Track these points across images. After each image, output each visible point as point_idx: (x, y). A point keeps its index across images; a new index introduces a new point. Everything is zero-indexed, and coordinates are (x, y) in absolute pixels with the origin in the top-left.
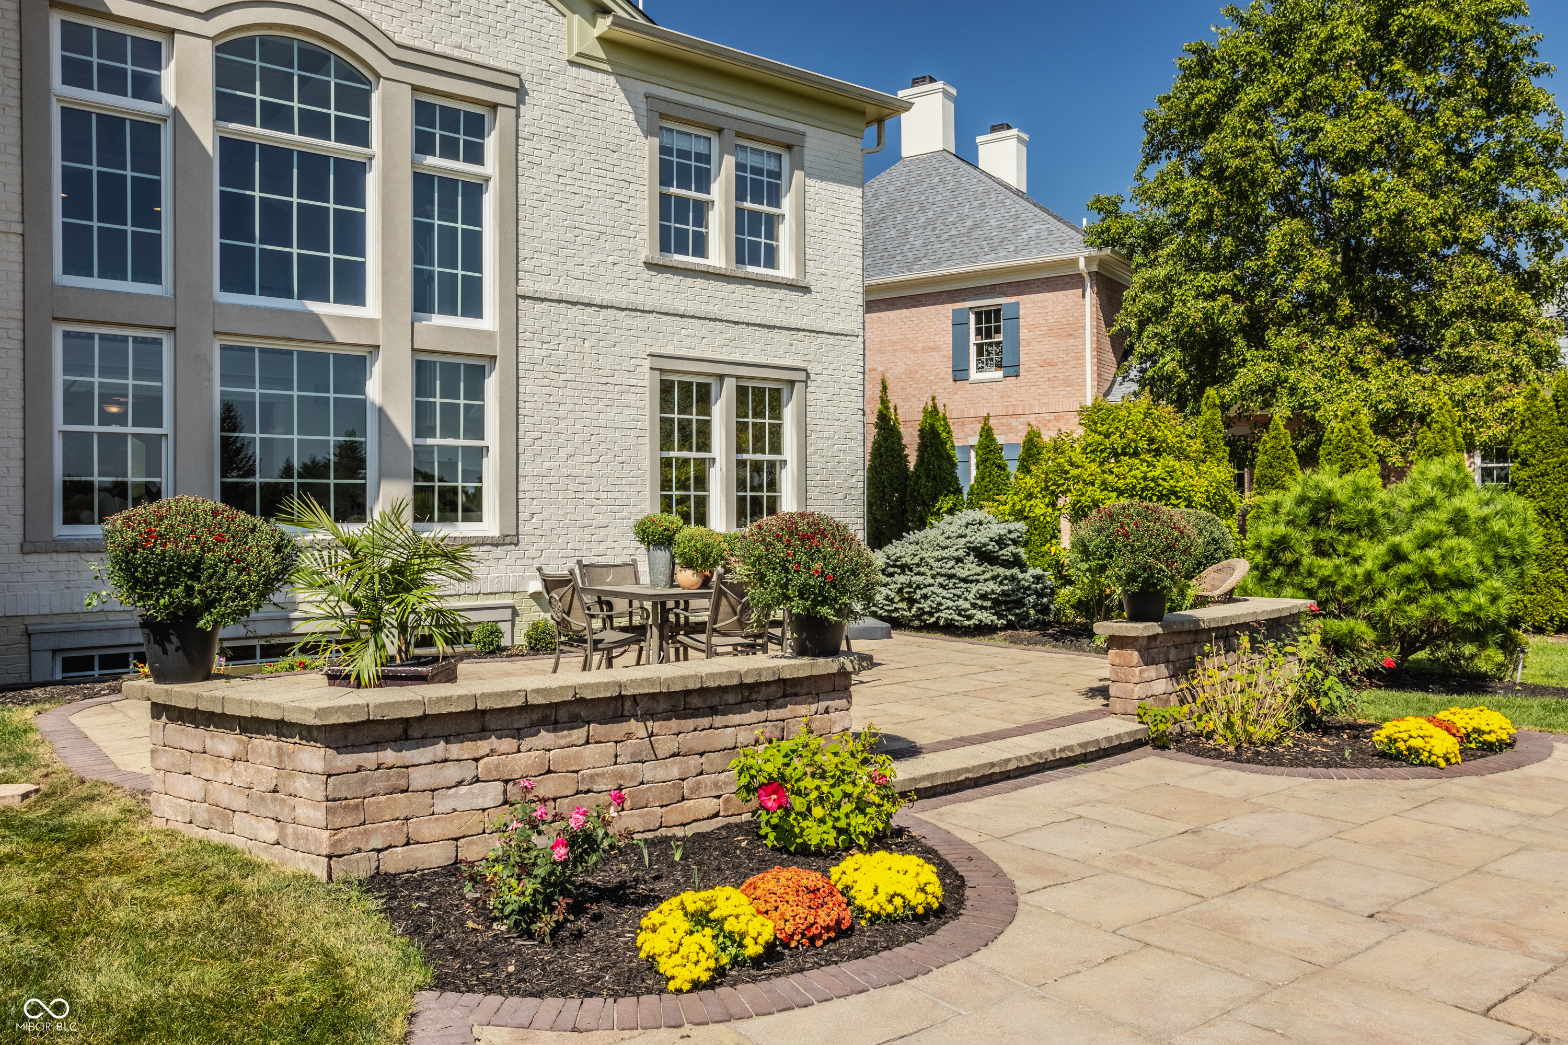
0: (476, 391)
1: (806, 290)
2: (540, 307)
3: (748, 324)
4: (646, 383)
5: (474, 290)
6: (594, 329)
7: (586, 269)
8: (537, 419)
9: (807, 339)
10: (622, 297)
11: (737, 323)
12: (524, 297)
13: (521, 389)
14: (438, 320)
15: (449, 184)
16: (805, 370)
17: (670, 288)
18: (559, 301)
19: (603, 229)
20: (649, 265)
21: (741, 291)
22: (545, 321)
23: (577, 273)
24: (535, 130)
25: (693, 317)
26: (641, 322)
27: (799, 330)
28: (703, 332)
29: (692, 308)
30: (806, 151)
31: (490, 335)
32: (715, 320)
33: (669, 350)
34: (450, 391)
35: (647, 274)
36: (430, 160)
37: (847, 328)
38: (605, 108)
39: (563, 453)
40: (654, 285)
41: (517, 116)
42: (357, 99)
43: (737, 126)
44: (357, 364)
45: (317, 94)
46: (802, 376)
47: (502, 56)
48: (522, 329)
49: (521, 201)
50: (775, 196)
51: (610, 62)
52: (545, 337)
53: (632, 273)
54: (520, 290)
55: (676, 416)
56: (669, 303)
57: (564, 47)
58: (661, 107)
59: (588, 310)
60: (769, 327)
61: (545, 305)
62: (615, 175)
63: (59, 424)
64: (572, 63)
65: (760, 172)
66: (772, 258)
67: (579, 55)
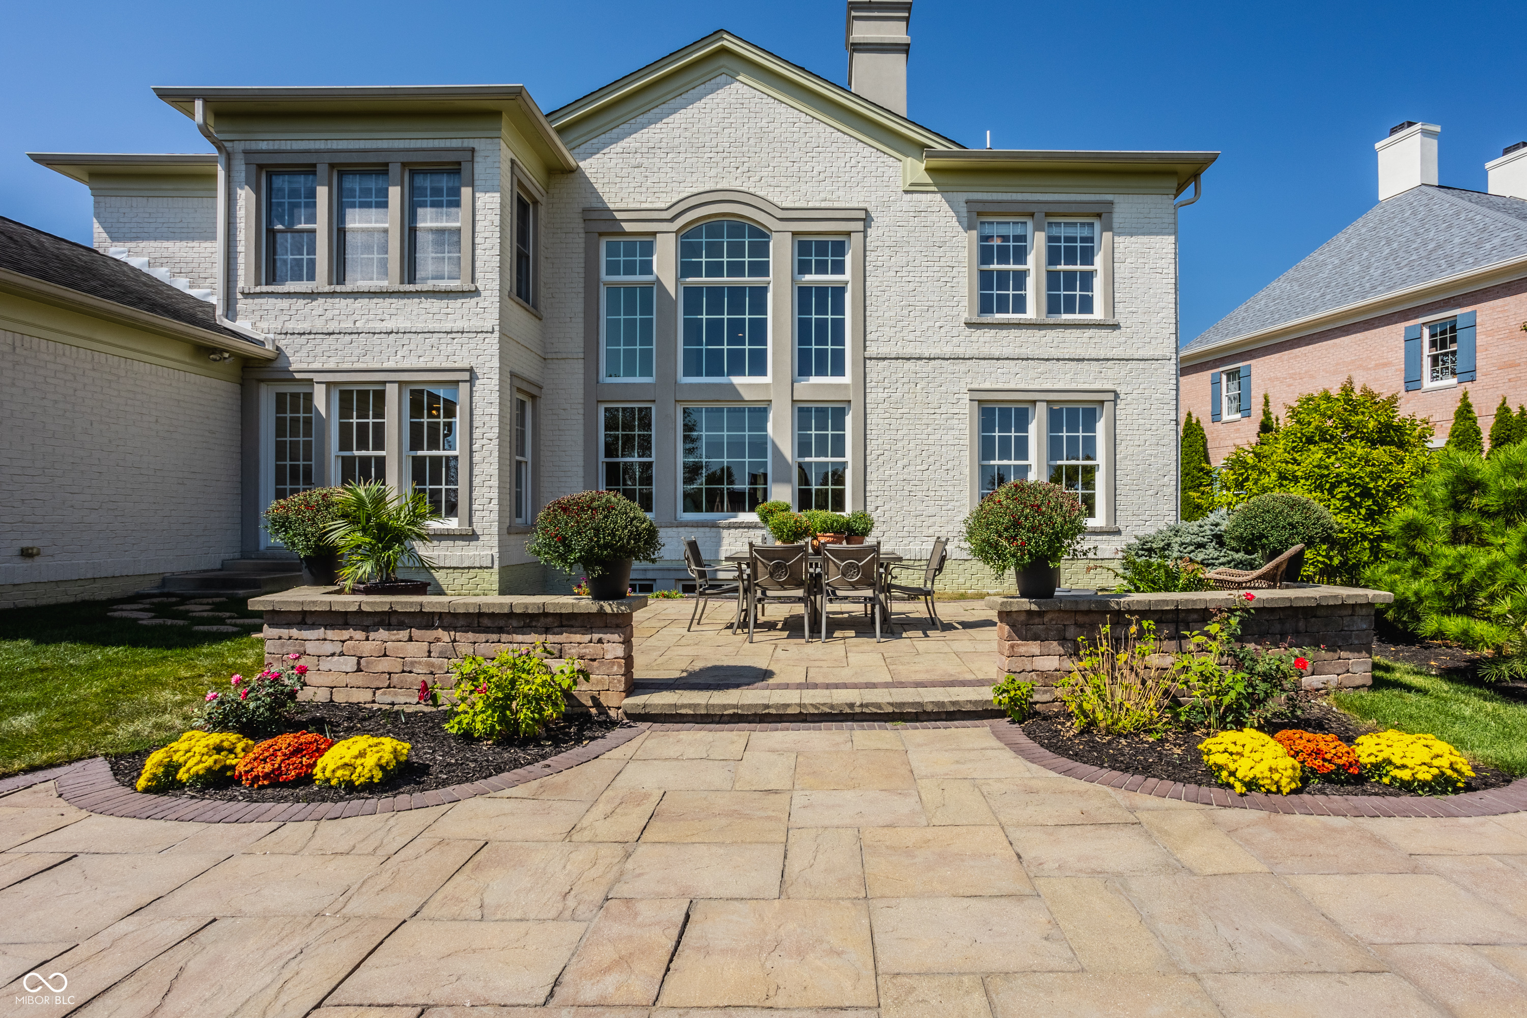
0: (839, 424)
1: (1116, 326)
2: (882, 364)
3: (1058, 360)
4: (967, 411)
5: (839, 357)
6: (924, 375)
7: (918, 333)
8: (880, 441)
9: (1117, 367)
10: (948, 351)
11: (1048, 360)
12: (870, 359)
13: (869, 421)
14: (814, 380)
15: (822, 291)
16: (1115, 392)
17: (988, 339)
18: (897, 359)
19: (931, 304)
20: (969, 325)
21: (1051, 334)
22: (887, 374)
23: (911, 337)
24: (878, 244)
25: (1007, 359)
26: (962, 366)
27: (1108, 360)
28: (1017, 370)
29: (1007, 352)
30: (1115, 216)
31: (846, 386)
32: (1027, 359)
33: (988, 386)
34: (822, 426)
35: (968, 331)
36: (808, 277)
37: (1158, 353)
38: (933, 217)
39: (900, 464)
40: (974, 338)
41: (865, 237)
42: (761, 249)
43: (1047, 208)
44: (760, 413)
45: (737, 251)
46: (1111, 396)
47: (855, 199)
48: (868, 380)
49: (868, 294)
50: (1088, 256)
51: (935, 185)
52: (886, 384)
53: (955, 332)
54: (867, 354)
55: (997, 434)
56: (986, 351)
57: (900, 182)
58: (980, 208)
59: (919, 362)
60: (1078, 360)
61: (886, 362)
62: (941, 264)
63: (602, 458)
64: (906, 192)
65: (1074, 239)
66: (1087, 305)
67: (912, 185)
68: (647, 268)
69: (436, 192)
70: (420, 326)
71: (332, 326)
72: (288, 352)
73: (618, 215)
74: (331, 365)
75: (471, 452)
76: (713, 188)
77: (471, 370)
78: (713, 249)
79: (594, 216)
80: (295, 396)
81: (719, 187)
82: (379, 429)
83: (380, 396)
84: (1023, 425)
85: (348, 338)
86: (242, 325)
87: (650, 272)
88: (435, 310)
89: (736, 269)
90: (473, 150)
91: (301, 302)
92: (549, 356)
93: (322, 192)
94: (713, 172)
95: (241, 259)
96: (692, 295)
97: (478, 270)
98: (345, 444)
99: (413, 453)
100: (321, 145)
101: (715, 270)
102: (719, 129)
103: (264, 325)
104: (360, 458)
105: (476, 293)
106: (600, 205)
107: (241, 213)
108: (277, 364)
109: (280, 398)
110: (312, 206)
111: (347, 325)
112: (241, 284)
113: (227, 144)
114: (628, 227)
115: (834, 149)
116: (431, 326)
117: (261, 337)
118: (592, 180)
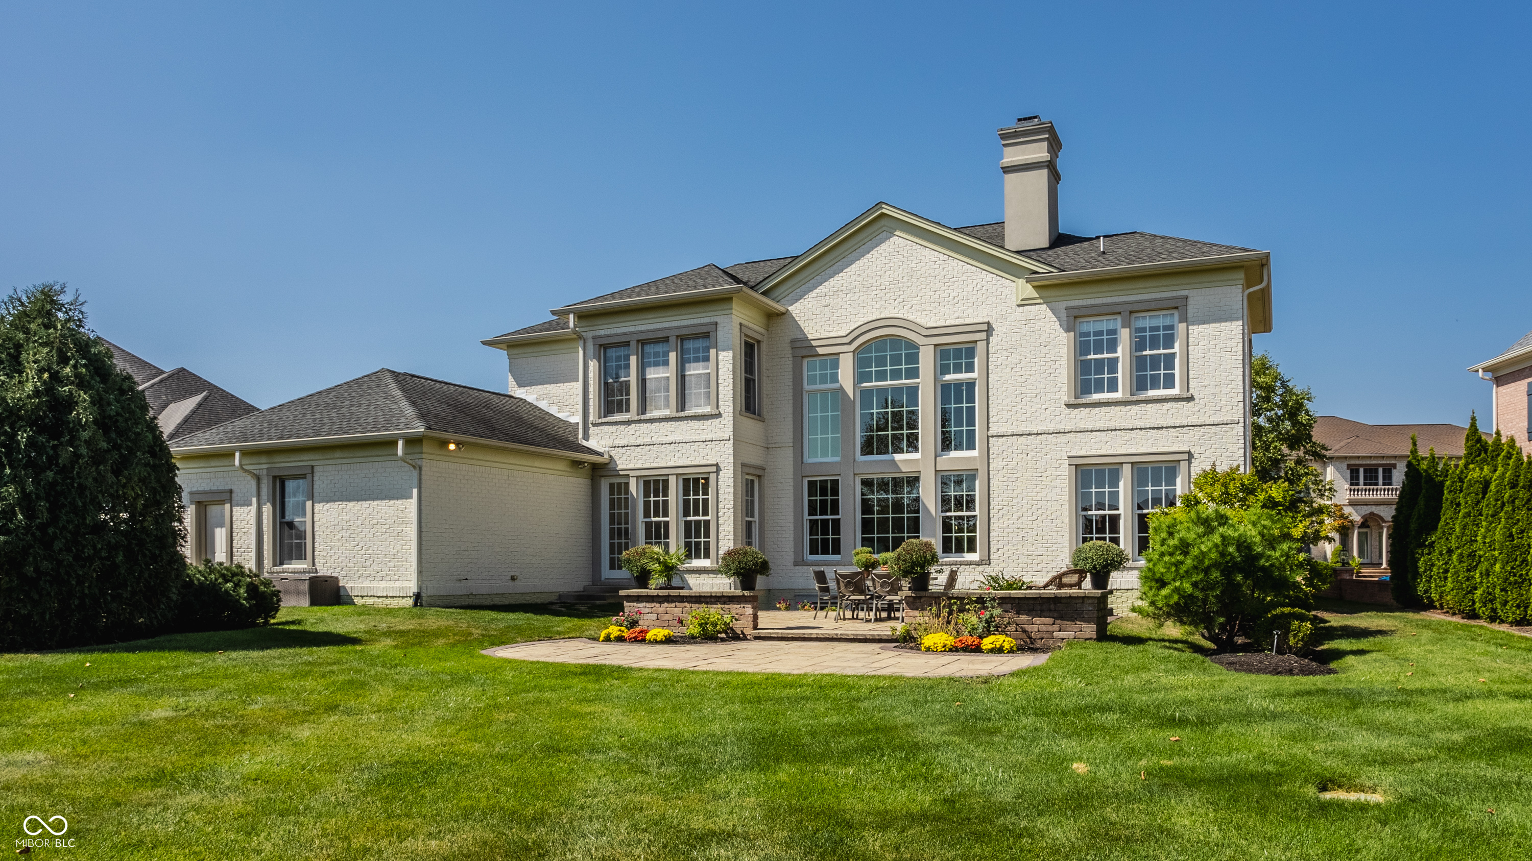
0: (971, 487)
1: (1191, 399)
2: (1001, 439)
3: (1141, 429)
4: (1067, 473)
5: (971, 435)
6: (1033, 447)
7: (1028, 415)
8: (1000, 499)
9: (1192, 431)
10: (1051, 427)
11: (1132, 429)
12: (992, 436)
13: (991, 484)
14: (954, 454)
15: (958, 385)
16: (1189, 452)
17: (1083, 416)
18: (1012, 435)
19: (1038, 391)
20: (1068, 406)
21: (1135, 409)
22: (1005, 447)
23: (1024, 418)
24: (999, 347)
25: (1099, 431)
26: (1063, 438)
27: (1183, 427)
28: (1107, 439)
29: (1099, 425)
30: (1189, 308)
31: (975, 458)
32: (1116, 430)
33: (1083, 453)
34: (959, 488)
35: (1068, 410)
36: (948, 377)
37: (1226, 419)
38: (1041, 323)
39: (1015, 517)
40: (1072, 416)
41: (988, 344)
42: (913, 358)
43: (1130, 308)
44: (914, 481)
45: (896, 360)
46: (1186, 456)
47: (979, 316)
48: (991, 453)
49: (990, 387)
50: (1169, 341)
51: (1041, 298)
52: (1005, 455)
53: (1057, 413)
54: (990, 433)
55: (1094, 490)
56: (1082, 426)
57: (1014, 299)
58: (1076, 312)
59: (1030, 437)
60: (1158, 428)
61: (1005, 438)
62: (1047, 359)
63: (806, 516)
64: (1019, 306)
65: (1157, 329)
66: (1169, 382)
67: (1023, 300)
68: (835, 378)
69: (696, 350)
70: (687, 439)
71: (639, 442)
72: (616, 458)
73: (814, 343)
74: (639, 466)
75: (718, 517)
76: (878, 317)
77: (717, 465)
78: (881, 362)
79: (798, 344)
80: (619, 484)
81: (882, 316)
82: (666, 503)
83: (666, 482)
84: (1114, 483)
85: (648, 448)
86: (592, 444)
87: (837, 381)
88: (696, 427)
89: (896, 375)
90: (716, 323)
91: (623, 427)
92: (770, 446)
93: (633, 360)
94: (878, 306)
95: (591, 403)
96: (866, 395)
97: (720, 400)
98: (647, 514)
99: (685, 519)
100: (632, 329)
101: (881, 376)
102: (882, 272)
103: (603, 442)
104: (656, 522)
105: (719, 415)
106: (802, 336)
107: (591, 375)
108: (610, 466)
109: (612, 486)
110: (628, 366)
111: (647, 440)
112: (591, 418)
113: (583, 334)
114: (821, 351)
115: (965, 278)
116: (694, 438)
117: (601, 450)
118: (797, 319)
